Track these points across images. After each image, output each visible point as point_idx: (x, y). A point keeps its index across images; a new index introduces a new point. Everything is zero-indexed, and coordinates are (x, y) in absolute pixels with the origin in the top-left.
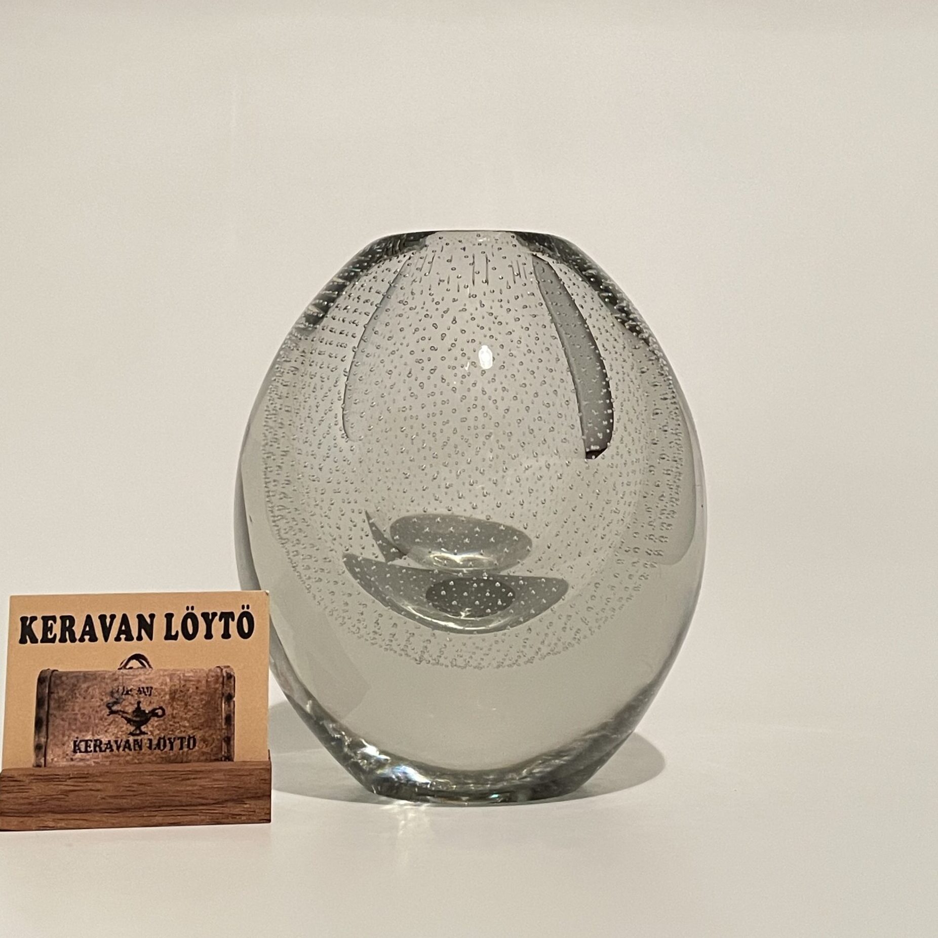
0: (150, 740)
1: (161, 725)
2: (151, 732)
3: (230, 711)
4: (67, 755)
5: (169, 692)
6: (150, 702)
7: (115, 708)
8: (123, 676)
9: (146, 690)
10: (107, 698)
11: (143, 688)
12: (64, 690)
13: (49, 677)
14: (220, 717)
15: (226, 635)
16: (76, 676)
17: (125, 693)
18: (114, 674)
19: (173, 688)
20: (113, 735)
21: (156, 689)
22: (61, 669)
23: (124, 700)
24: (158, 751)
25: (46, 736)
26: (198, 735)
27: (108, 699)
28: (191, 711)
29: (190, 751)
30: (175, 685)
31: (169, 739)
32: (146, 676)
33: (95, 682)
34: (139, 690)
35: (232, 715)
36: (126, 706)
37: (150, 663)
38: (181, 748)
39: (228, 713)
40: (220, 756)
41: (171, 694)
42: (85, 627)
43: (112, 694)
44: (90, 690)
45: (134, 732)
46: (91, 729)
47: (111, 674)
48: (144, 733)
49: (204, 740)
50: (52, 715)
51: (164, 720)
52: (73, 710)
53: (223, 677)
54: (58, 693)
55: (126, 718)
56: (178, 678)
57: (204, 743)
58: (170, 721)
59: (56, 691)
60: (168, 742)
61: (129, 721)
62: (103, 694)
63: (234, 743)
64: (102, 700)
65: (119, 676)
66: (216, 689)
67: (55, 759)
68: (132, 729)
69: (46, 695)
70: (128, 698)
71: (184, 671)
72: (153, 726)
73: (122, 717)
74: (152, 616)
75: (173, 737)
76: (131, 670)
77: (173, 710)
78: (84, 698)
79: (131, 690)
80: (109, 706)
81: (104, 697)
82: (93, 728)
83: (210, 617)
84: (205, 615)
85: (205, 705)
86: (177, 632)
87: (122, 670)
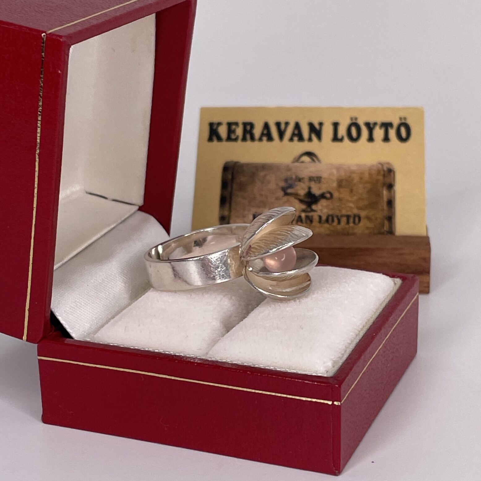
0: (320, 217)
1: (329, 205)
2: (321, 210)
3: (391, 197)
5: (336, 181)
6: (320, 188)
7: (289, 191)
8: (296, 168)
9: (316, 179)
11: (313, 177)
12: (245, 176)
13: (232, 167)
14: (382, 201)
15: (386, 139)
16: (255, 166)
17: (298, 180)
18: (288, 166)
19: (340, 178)
21: (324, 178)
22: (242, 161)
24: (327, 225)
25: (229, 210)
26: (363, 214)
27: (283, 184)
29: (355, 226)
30: (341, 176)
31: (337, 216)
32: (316, 168)
33: (271, 171)
34: (310, 179)
35: (393, 200)
36: (299, 190)
37: (319, 159)
38: (348, 223)
39: (389, 198)
40: (382, 231)
41: (338, 182)
42: (263, 131)
43: (286, 180)
44: (268, 178)
45: (306, 210)
47: (285, 165)
48: (314, 211)
49: (368, 218)
50: (234, 194)
51: (332, 202)
52: (252, 192)
53: (384, 171)
54: (240, 179)
56: (345, 170)
57: (368, 220)
58: (338, 203)
59: (238, 177)
60: (336, 219)
61: (301, 201)
62: (279, 180)
63: (395, 221)
64: (278, 185)
65: (292, 166)
66: (377, 181)
68: (303, 207)
69: (230, 179)
70: (300, 184)
71: (350, 165)
72: (322, 206)
73: (295, 198)
74: (321, 124)
75: (340, 214)
76: (303, 164)
77: (340, 194)
78: (262, 183)
79: (303, 178)
80: (284, 190)
81: (279, 183)
83: (372, 126)
84: (368, 125)
85: (368, 192)
86: (343, 136)
87: (294, 163)
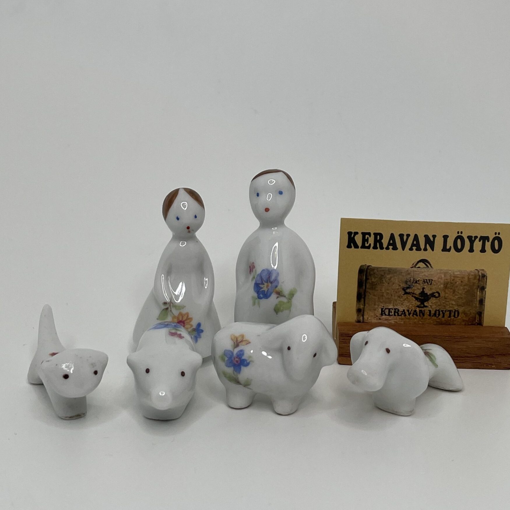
0: (430, 311)
1: (437, 302)
2: (431, 306)
3: (483, 296)
4: (377, 316)
5: (443, 283)
6: (431, 288)
7: (408, 291)
8: (414, 272)
9: (428, 281)
10: (403, 284)
11: (426, 280)
12: (375, 278)
13: (366, 270)
14: (476, 300)
15: (483, 250)
16: (383, 270)
17: (415, 282)
18: (408, 271)
19: (446, 281)
20: (406, 306)
21: (435, 281)
22: (373, 265)
23: (414, 286)
24: (434, 318)
25: (364, 305)
26: (461, 310)
28: (457, 295)
29: (455, 319)
30: (447, 279)
31: (442, 311)
32: (429, 273)
33: (395, 274)
34: (424, 281)
35: (484, 299)
36: (415, 290)
37: (431, 265)
38: (450, 316)
39: (481, 298)
40: (474, 323)
41: (444, 284)
42: (390, 241)
43: (406, 282)
44: (392, 279)
45: (420, 306)
46: (392, 302)
47: (406, 270)
48: (426, 307)
50: (368, 292)
51: (439, 300)
52: (381, 290)
53: (479, 276)
54: (372, 279)
55: (415, 297)
56: (450, 275)
57: (465, 314)
58: (444, 300)
59: (370, 278)
60: (441, 312)
61: (417, 299)
62: (401, 282)
63: (484, 315)
64: (400, 286)
65: (411, 271)
66: (474, 283)
67: (370, 318)
68: (419, 303)
69: (364, 280)
70: (417, 285)
71: (454, 271)
72: (432, 303)
73: (412, 296)
74: (434, 236)
75: (444, 310)
76: (419, 269)
77: (445, 294)
78: (388, 284)
79: (418, 281)
80: (404, 289)
81: (401, 284)
82: (394, 301)
83: (473, 239)
84: (470, 238)
85: (466, 292)
86: (450, 247)
87: (413, 268)
